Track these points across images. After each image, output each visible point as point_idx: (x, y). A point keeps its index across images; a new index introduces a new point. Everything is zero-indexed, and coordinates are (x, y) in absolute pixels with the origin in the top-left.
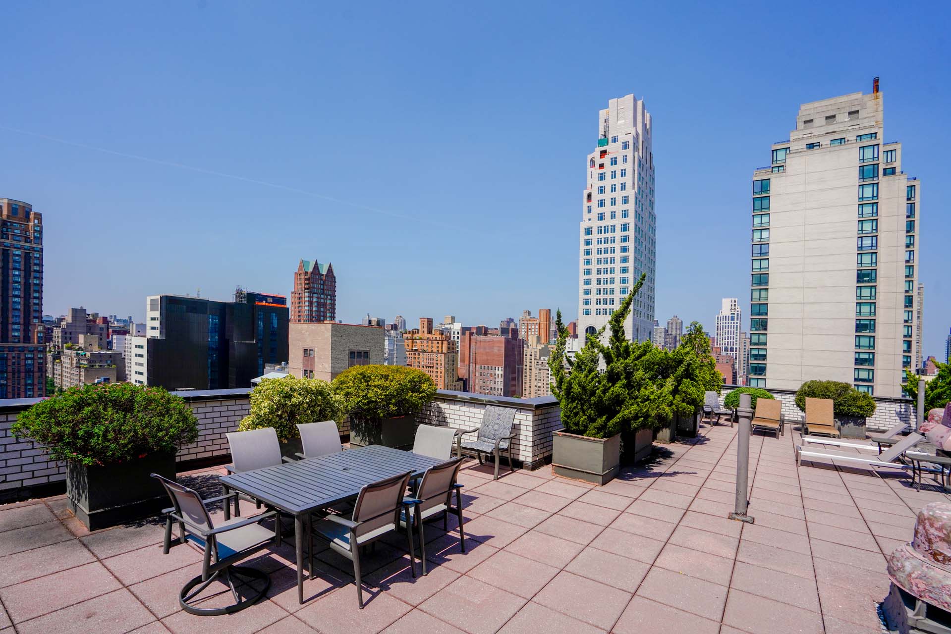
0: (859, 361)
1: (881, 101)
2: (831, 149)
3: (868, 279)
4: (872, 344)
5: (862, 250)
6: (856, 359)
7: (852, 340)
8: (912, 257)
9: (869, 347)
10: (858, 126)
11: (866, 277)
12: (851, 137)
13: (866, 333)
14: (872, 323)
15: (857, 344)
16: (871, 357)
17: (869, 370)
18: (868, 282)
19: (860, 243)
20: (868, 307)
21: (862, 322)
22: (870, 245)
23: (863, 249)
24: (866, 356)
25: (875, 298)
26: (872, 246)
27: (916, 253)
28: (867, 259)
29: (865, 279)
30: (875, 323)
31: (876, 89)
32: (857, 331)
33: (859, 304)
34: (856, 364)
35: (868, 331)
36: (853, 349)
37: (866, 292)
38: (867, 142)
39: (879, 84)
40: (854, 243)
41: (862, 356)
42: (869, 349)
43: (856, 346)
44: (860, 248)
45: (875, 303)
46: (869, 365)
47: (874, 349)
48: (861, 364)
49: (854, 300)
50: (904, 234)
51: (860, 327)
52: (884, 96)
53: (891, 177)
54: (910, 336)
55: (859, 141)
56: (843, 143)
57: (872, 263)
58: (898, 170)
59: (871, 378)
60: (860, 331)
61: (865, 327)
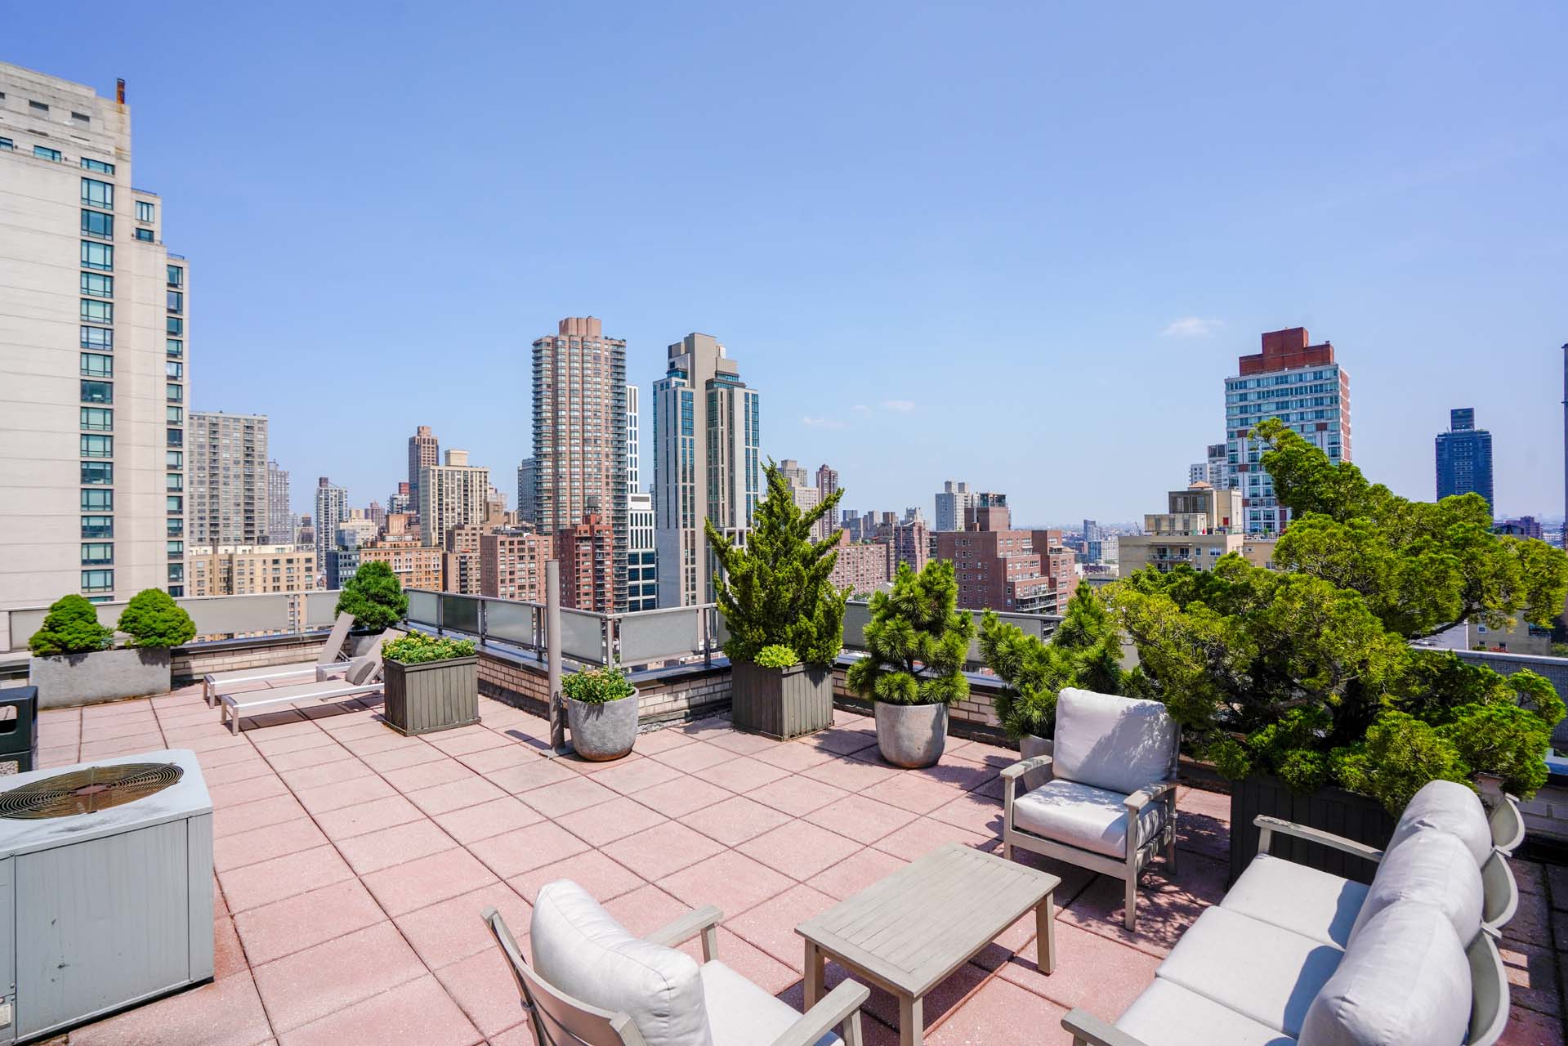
0: (89, 531)
1: (127, 118)
2: (30, 160)
3: (100, 396)
4: (108, 503)
5: (88, 347)
6: (84, 528)
7: (76, 497)
8: (180, 371)
9: (105, 506)
10: (86, 143)
11: (95, 392)
12: (72, 155)
13: (99, 484)
14: (108, 468)
15: (85, 503)
16: (108, 523)
17: (106, 544)
18: (102, 402)
19: (84, 335)
20: (101, 443)
21: (92, 467)
22: (102, 342)
23: (90, 346)
24: (99, 522)
25: (112, 428)
26: (105, 345)
27: (185, 366)
28: (96, 364)
29: (95, 396)
30: (112, 467)
31: (122, 99)
32: (83, 481)
33: (86, 436)
34: (83, 536)
35: (102, 481)
36: (78, 511)
37: (96, 418)
38: (96, 173)
39: (126, 91)
40: (74, 336)
41: (94, 522)
42: (104, 510)
43: (83, 506)
44: (86, 344)
45: (111, 436)
46: (105, 537)
47: (112, 510)
48: (94, 535)
49: (76, 429)
50: (164, 335)
51: (88, 475)
52: (133, 113)
53: (145, 245)
54: (181, 490)
55: (85, 167)
56: (57, 160)
57: (105, 372)
58: (157, 237)
59: (108, 557)
60: (89, 482)
61: (95, 474)
